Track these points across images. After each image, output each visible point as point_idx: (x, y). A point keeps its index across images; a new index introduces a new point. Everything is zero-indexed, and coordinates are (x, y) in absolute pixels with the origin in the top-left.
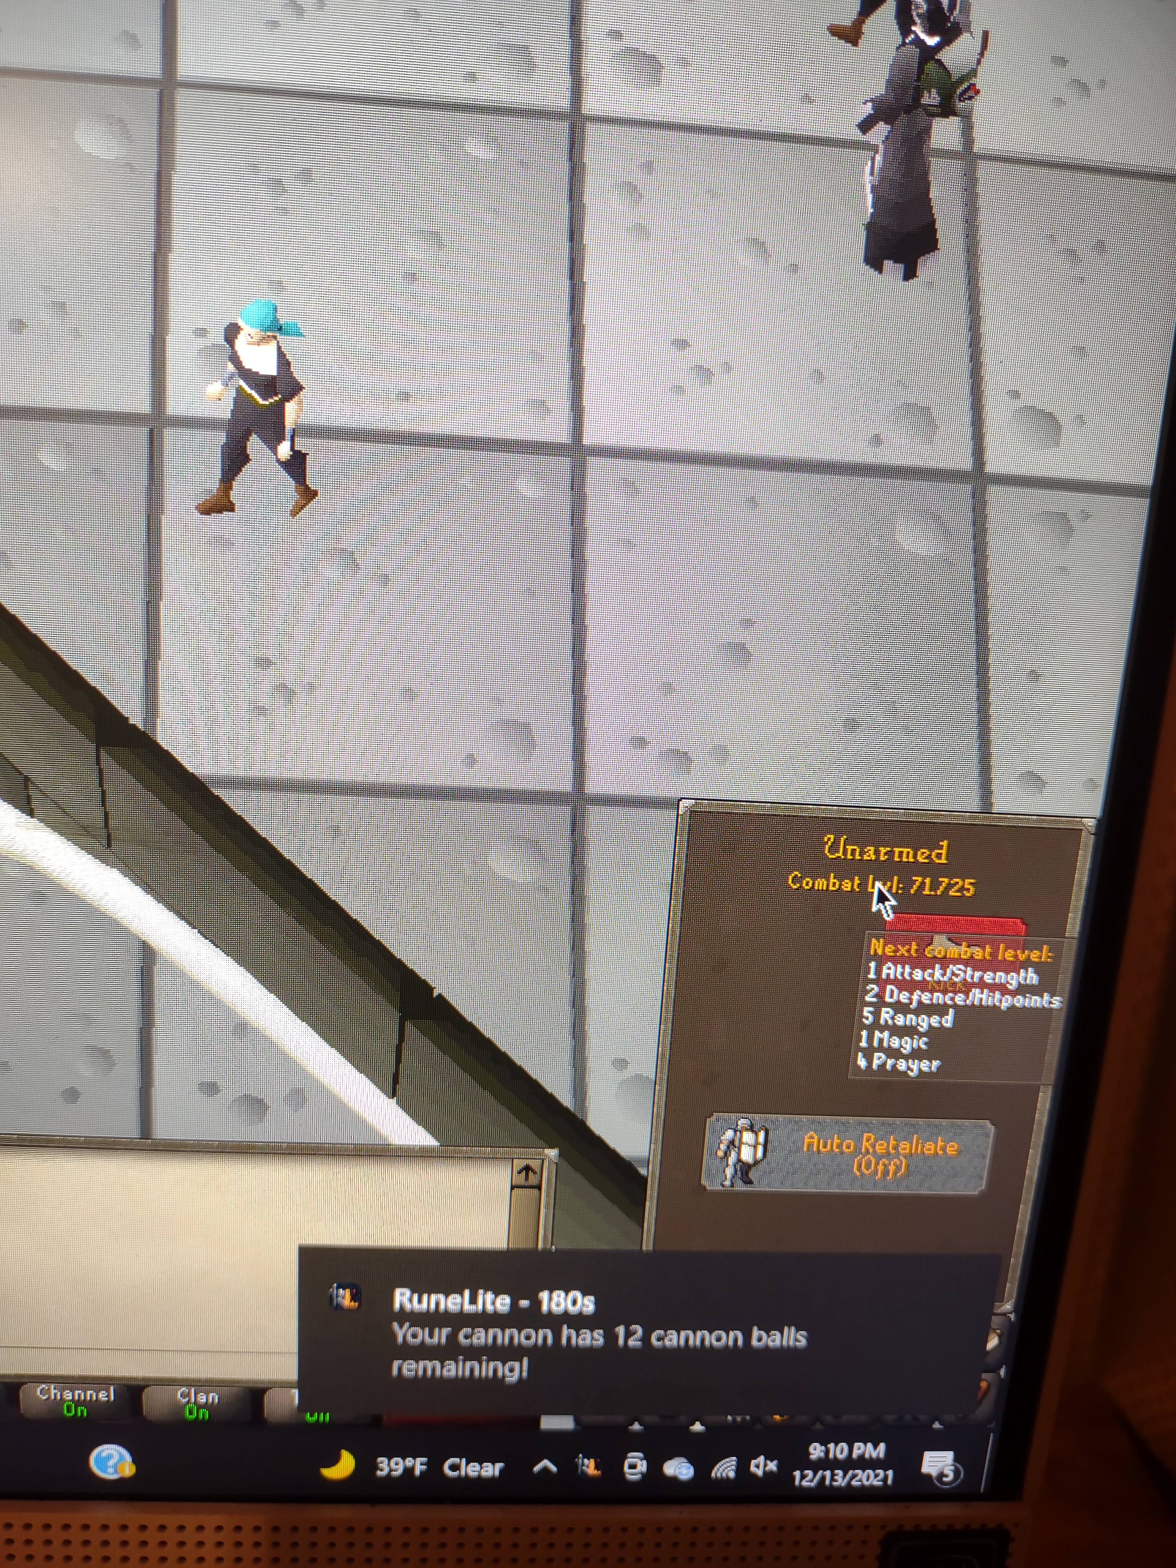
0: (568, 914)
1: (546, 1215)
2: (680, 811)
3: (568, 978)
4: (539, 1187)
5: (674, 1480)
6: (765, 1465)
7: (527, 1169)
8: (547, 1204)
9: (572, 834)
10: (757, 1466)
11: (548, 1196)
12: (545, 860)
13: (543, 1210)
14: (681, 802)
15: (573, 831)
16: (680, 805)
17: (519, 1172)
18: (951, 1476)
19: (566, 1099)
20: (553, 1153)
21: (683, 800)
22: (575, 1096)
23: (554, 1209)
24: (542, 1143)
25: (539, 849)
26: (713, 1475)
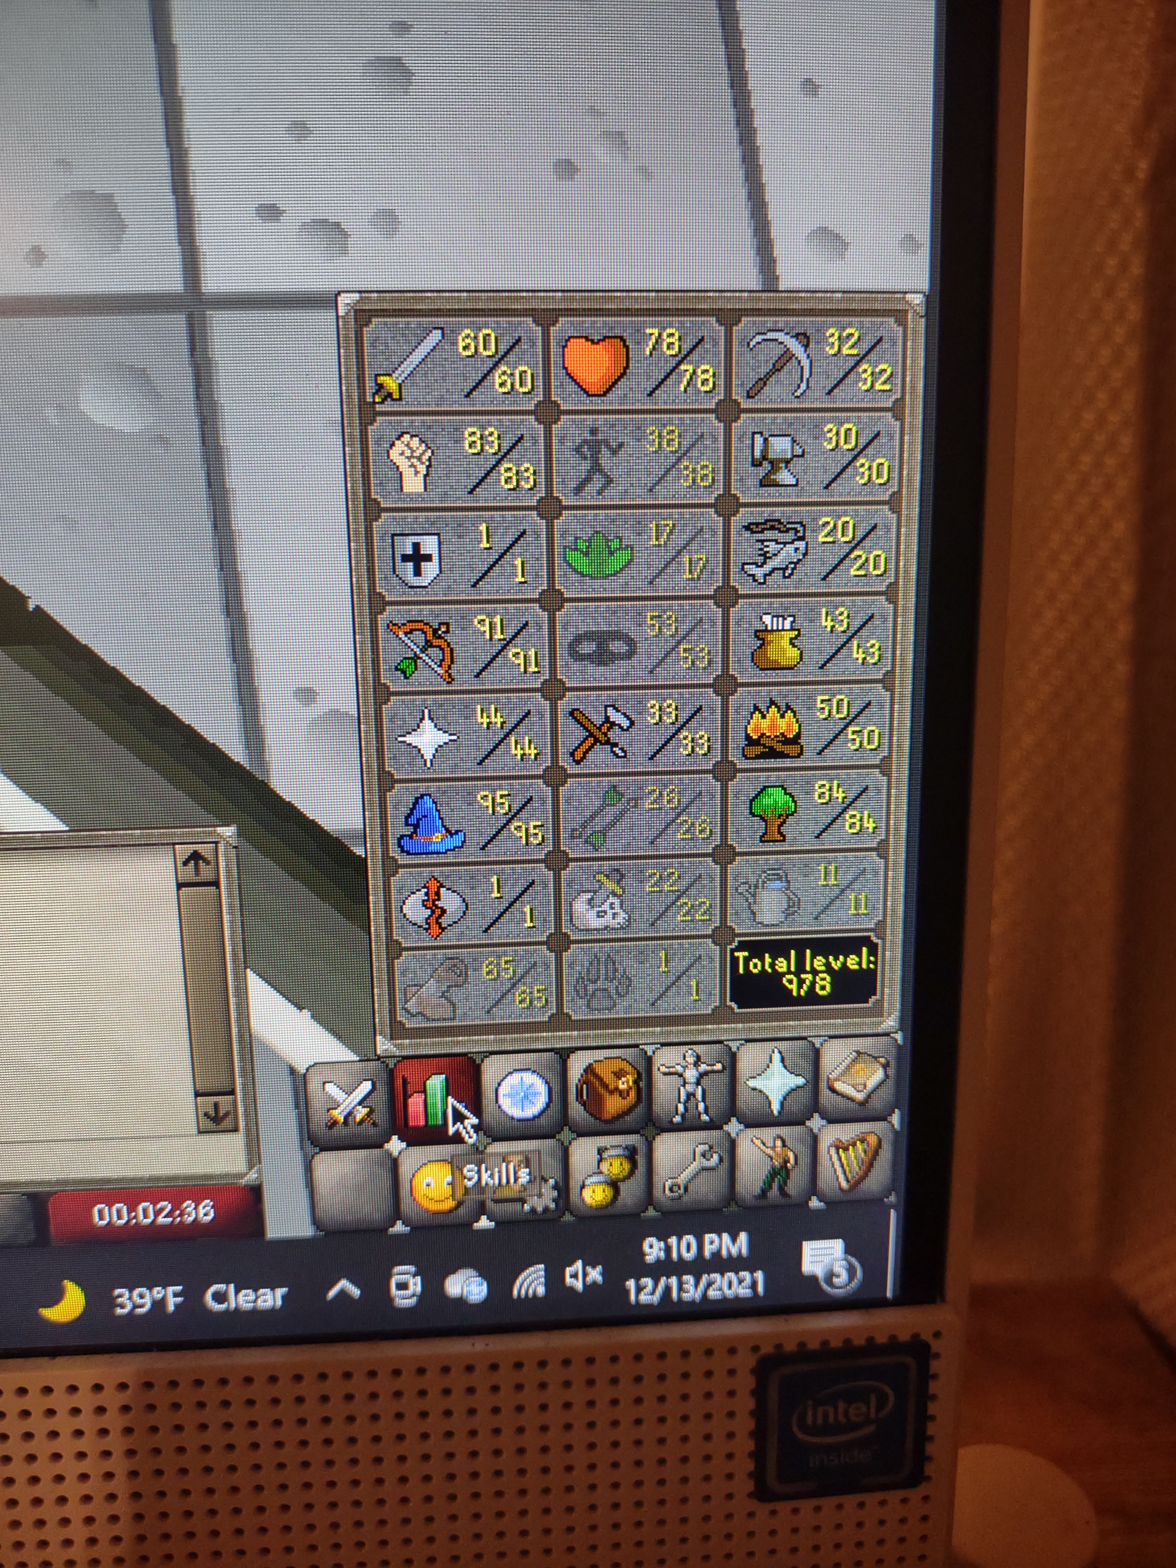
0: (201, 475)
1: (232, 922)
2: (340, 311)
3: (214, 573)
4: (216, 884)
5: (460, 1301)
6: (585, 1275)
7: (196, 857)
8: (231, 906)
9: (192, 355)
10: (575, 1276)
11: (230, 895)
12: (158, 396)
13: (226, 917)
14: (339, 298)
15: (193, 349)
16: (339, 302)
17: (185, 863)
18: (843, 1277)
19: (237, 753)
20: (228, 832)
21: (342, 295)
22: (248, 746)
23: (242, 915)
24: (213, 820)
25: (148, 381)
26: (515, 1292)
